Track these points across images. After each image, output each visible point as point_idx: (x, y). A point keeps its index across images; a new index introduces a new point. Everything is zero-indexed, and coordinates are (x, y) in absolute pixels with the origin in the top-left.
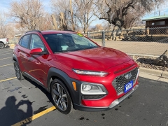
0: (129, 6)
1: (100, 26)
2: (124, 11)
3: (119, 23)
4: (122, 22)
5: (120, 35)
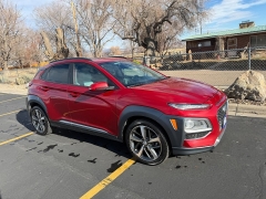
0: (163, 20)
1: (117, 49)
2: (156, 28)
3: (151, 44)
4: (156, 43)
5: (155, 62)
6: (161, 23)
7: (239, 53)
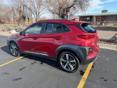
2: (67, 9)
4: (67, 16)
6: (70, 7)
7: (101, 23)
